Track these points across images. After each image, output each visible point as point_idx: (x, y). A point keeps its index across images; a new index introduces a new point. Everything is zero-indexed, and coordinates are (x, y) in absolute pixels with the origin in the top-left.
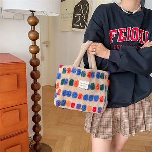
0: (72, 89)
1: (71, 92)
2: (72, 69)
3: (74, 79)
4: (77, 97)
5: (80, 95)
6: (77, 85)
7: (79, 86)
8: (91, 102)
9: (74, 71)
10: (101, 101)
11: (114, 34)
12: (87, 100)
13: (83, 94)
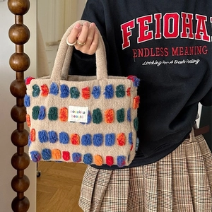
0: (57, 127)
1: (56, 133)
2: (49, 87)
3: (57, 106)
4: (70, 142)
5: (75, 136)
6: (65, 117)
7: (70, 119)
8: (100, 148)
9: (54, 90)
10: (121, 143)
11: (129, 30)
12: (90, 144)
13: (81, 134)
